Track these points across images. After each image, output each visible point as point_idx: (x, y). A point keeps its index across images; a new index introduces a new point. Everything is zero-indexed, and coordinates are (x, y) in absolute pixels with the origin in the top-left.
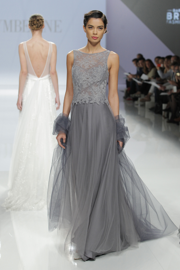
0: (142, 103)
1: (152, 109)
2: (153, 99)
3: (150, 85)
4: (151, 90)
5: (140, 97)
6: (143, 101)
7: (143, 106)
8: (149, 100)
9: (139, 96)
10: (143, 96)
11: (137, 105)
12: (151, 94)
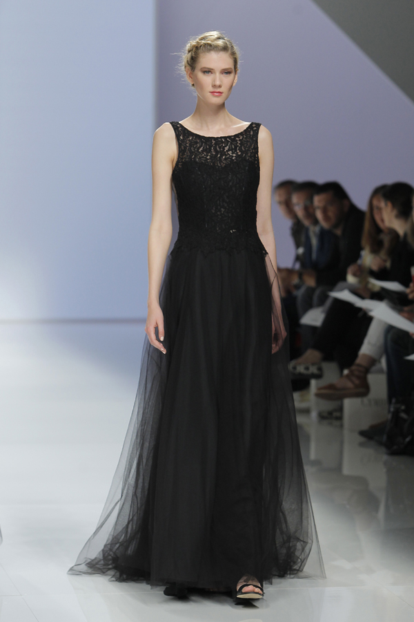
0: (327, 406)
1: (370, 435)
2: (378, 383)
3: (366, 319)
4: (370, 344)
5: (318, 376)
6: (334, 394)
7: (333, 416)
8: (363, 389)
9: (313, 370)
10: (332, 374)
11: (307, 411)
12: (373, 362)
